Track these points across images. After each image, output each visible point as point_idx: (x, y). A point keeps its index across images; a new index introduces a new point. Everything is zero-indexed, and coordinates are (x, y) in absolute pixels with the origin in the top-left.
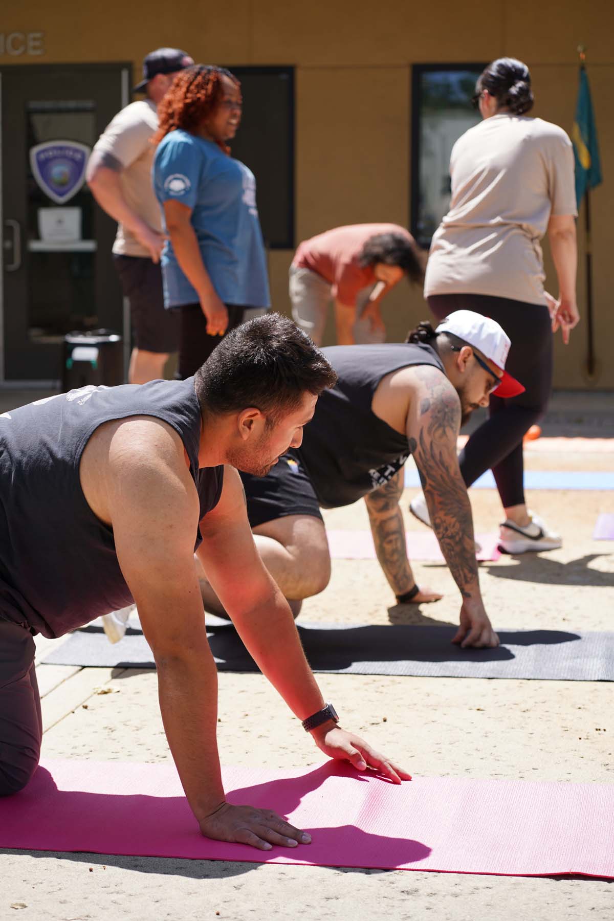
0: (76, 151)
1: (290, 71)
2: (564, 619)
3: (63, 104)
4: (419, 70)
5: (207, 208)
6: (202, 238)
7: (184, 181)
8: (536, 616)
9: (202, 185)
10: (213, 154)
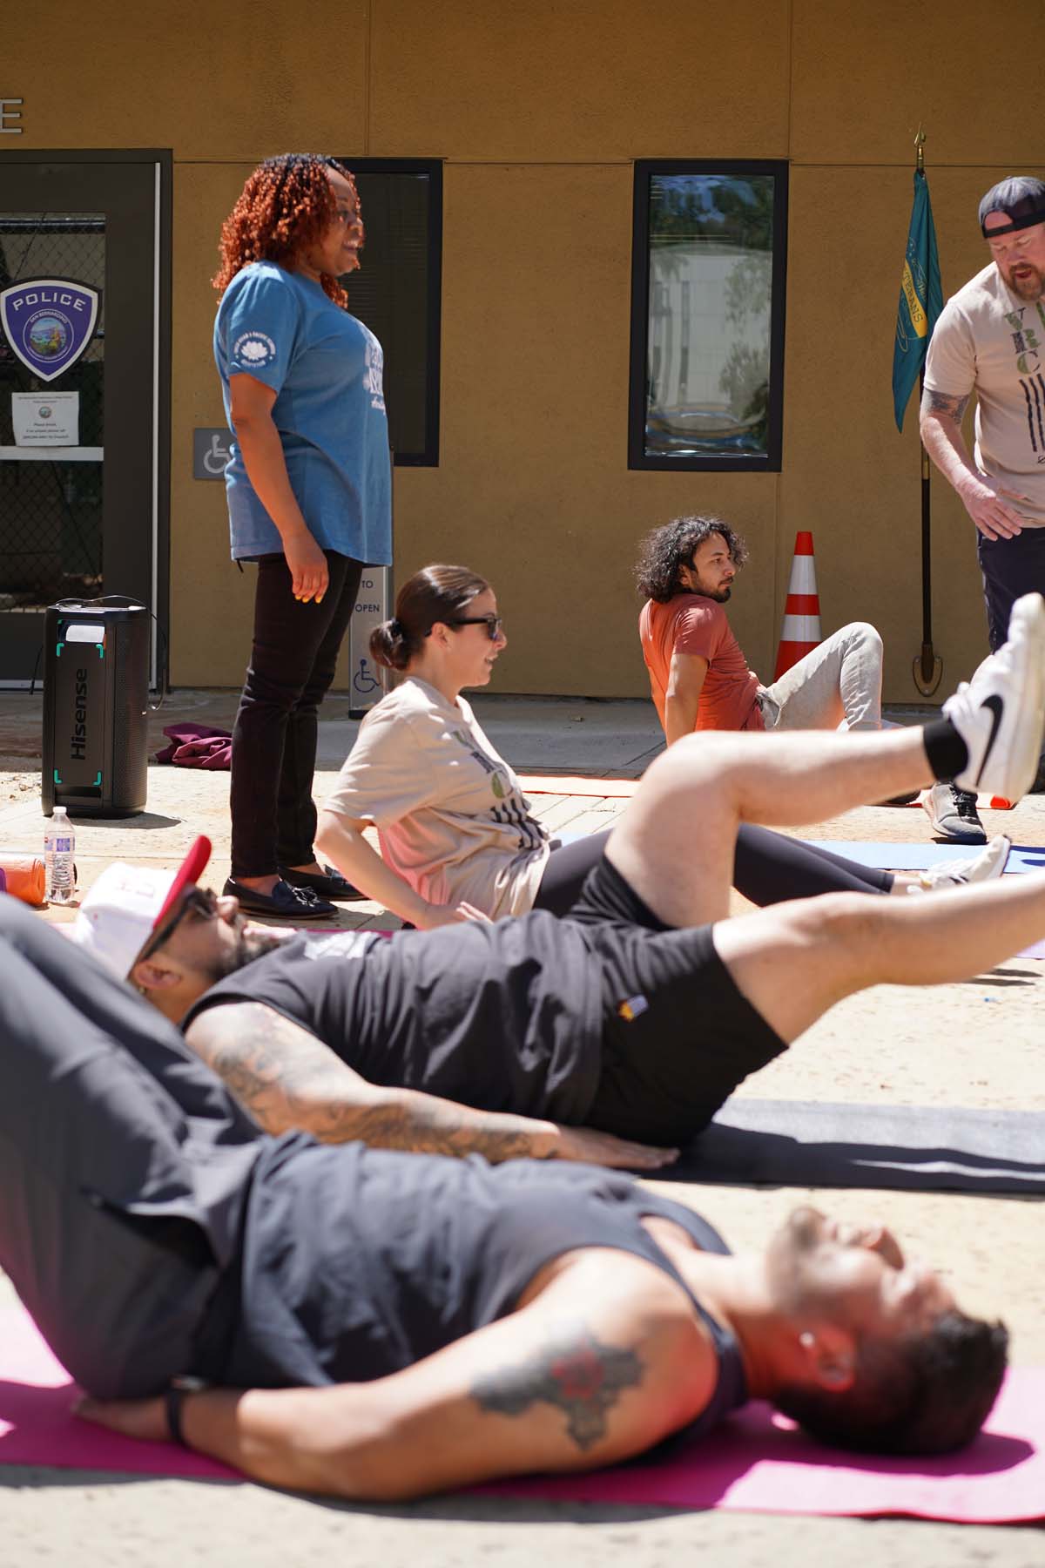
0: (76, 295)
1: (433, 168)
2: (883, 1087)
3: (52, 218)
4: (646, 171)
5: (304, 393)
6: (290, 443)
7: (265, 345)
8: (837, 1079)
9: (296, 356)
10: (316, 303)
